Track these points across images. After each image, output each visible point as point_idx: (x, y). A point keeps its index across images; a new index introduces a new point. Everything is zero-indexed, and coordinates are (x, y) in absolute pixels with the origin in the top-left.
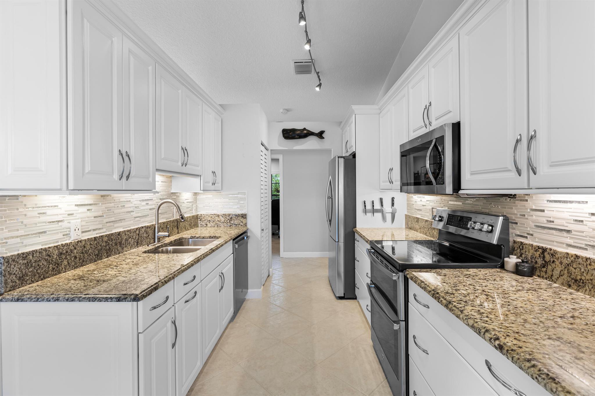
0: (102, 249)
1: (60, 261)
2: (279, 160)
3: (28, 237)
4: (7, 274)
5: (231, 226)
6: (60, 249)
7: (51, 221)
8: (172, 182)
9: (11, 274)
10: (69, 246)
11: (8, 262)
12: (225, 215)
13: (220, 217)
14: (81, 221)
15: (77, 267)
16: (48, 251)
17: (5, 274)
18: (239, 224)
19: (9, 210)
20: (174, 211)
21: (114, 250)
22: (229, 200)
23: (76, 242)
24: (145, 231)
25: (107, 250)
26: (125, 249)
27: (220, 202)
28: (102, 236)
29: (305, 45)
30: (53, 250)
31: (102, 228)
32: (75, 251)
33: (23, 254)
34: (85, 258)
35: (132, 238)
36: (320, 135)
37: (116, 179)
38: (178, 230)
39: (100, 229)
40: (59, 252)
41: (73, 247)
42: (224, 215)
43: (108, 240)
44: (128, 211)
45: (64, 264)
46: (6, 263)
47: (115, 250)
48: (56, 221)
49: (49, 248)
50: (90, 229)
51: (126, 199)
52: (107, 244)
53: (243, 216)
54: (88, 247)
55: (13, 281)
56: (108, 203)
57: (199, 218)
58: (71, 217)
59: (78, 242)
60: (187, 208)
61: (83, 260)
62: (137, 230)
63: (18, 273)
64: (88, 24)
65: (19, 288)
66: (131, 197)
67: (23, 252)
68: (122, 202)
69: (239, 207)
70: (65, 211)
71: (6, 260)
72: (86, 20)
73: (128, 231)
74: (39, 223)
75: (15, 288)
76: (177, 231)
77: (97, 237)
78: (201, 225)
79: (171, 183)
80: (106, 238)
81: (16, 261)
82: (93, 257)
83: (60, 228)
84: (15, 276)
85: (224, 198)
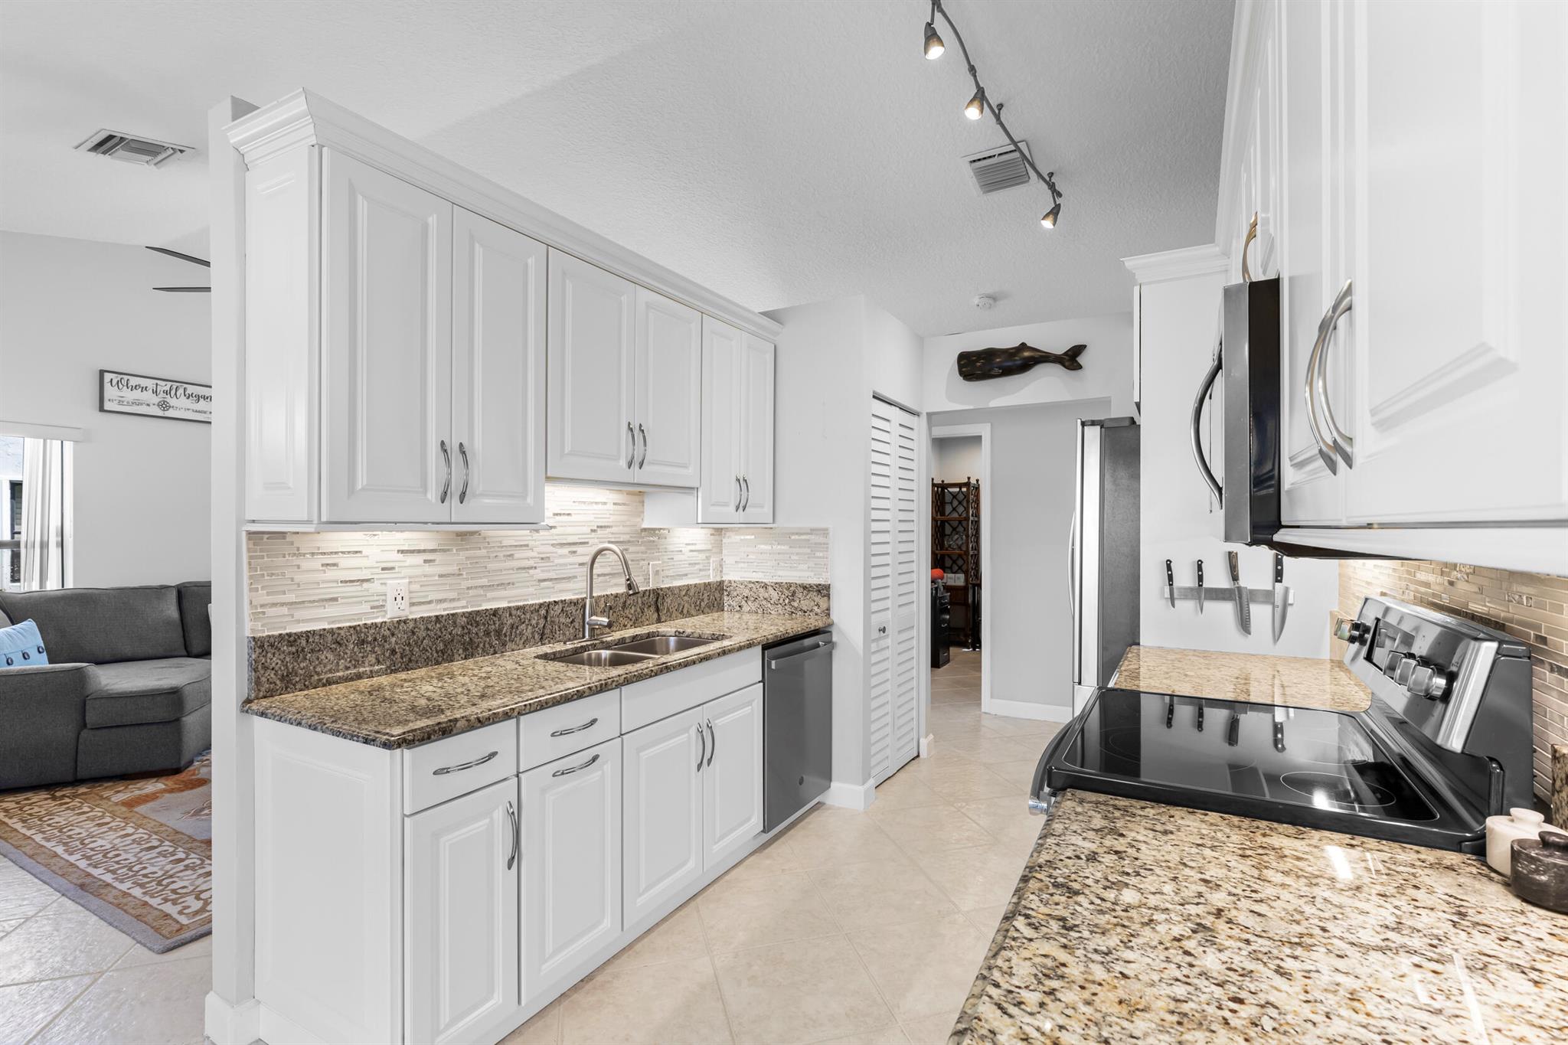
0: (452, 640)
1: (361, 655)
2: (981, 439)
3: (302, 605)
4: (260, 667)
5: (793, 612)
6: (361, 632)
7: (347, 579)
8: (645, 504)
9: (268, 668)
10: (380, 628)
11: (262, 647)
12: (780, 586)
13: (770, 588)
14: (410, 582)
15: (395, 669)
16: (336, 635)
17: (257, 668)
18: (811, 611)
19: (268, 558)
20: (648, 571)
21: (481, 645)
22: (790, 547)
23: (395, 622)
24: (562, 610)
25: (464, 644)
26: (509, 645)
27: (770, 554)
28: (453, 615)
29: (967, 108)
30: (348, 634)
31: (459, 599)
32: (393, 640)
33: (289, 635)
34: (413, 654)
35: (527, 623)
36: (1071, 359)
37: (434, 501)
38: (659, 615)
39: (452, 600)
40: (359, 637)
41: (388, 632)
42: (777, 586)
43: (468, 624)
44: (519, 566)
45: (370, 661)
46: (259, 647)
47: (484, 645)
48: (358, 580)
49: (339, 628)
50: (429, 599)
51: (516, 541)
52: (466, 631)
53: (819, 591)
54: (422, 634)
55: (271, 680)
56: (471, 549)
57: (726, 591)
58: (387, 575)
59: (399, 622)
60: (690, 564)
61: (410, 659)
62: (540, 607)
63: (280, 668)
64: (365, 203)
65: (281, 694)
66: (530, 538)
67: (288, 631)
68: (506, 546)
69: (812, 567)
70: (377, 562)
71: (259, 642)
72: (361, 197)
73: (518, 608)
74: (324, 582)
75: (274, 694)
76: (656, 615)
77: (442, 616)
78: (729, 606)
79: (643, 505)
80: (464, 619)
81: (277, 647)
82: (431, 654)
83: (365, 593)
84: (273, 672)
85: (779, 544)
